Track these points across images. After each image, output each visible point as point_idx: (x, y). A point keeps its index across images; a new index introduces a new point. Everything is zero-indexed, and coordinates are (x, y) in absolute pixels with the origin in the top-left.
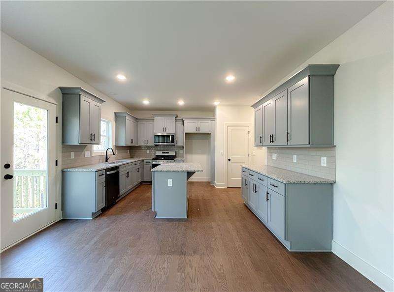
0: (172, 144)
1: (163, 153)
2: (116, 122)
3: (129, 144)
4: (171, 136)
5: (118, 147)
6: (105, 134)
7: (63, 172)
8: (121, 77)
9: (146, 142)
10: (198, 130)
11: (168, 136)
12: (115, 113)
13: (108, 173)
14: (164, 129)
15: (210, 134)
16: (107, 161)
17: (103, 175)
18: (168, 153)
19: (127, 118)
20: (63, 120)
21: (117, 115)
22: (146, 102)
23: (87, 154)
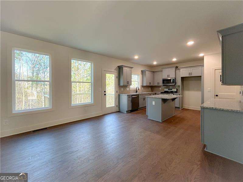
0: (173, 84)
1: (168, 89)
2: (142, 75)
3: (148, 85)
4: (172, 80)
5: (143, 86)
6: (137, 81)
7: (119, 95)
8: (136, 57)
9: (158, 83)
10: (190, 74)
11: (171, 80)
12: (141, 71)
13: (133, 97)
14: (168, 76)
15: (201, 76)
16: (136, 92)
17: (130, 97)
18: (172, 89)
19: (147, 72)
20: (119, 77)
21: (142, 72)
22: (155, 63)
23: (128, 89)
